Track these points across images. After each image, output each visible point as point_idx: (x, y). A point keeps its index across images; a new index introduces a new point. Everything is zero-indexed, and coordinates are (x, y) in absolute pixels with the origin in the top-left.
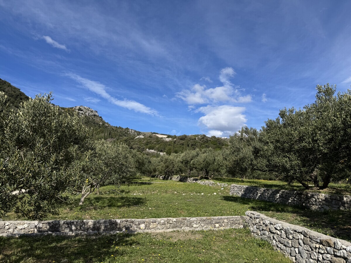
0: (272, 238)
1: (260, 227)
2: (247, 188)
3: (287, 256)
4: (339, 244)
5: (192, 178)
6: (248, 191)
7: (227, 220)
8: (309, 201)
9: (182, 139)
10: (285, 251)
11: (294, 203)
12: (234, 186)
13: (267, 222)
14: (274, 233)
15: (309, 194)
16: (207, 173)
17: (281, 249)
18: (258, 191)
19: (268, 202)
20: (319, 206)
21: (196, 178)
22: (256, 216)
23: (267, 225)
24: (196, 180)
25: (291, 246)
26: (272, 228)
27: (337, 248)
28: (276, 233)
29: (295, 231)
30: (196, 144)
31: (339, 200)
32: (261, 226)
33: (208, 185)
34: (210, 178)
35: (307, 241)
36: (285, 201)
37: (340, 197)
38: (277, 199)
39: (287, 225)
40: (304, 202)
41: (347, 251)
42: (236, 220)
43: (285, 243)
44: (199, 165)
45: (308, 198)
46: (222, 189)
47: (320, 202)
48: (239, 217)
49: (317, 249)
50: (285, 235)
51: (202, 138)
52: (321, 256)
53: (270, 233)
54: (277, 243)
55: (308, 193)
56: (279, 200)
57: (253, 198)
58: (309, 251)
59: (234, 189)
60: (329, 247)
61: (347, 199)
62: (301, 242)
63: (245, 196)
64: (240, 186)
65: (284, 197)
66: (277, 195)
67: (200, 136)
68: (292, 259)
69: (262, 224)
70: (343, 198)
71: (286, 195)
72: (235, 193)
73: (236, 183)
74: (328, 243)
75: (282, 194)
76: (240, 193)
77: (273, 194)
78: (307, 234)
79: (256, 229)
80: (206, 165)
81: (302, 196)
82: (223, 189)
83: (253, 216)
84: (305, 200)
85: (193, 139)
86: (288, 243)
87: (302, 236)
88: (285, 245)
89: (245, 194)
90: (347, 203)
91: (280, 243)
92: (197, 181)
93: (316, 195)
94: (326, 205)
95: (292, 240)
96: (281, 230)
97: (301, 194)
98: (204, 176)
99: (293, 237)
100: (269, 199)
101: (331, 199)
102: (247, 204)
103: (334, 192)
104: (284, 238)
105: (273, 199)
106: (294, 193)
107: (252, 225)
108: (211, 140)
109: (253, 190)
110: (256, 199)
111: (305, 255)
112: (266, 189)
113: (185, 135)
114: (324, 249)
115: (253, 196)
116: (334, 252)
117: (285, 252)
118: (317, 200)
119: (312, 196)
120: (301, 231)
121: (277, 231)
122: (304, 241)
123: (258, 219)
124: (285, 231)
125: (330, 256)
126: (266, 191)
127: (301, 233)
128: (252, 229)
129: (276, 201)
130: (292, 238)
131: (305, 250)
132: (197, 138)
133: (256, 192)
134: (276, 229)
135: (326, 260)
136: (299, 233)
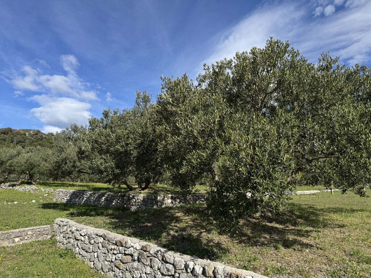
0: (76, 245)
1: (67, 235)
2: (74, 192)
3: (87, 261)
4: (129, 243)
5: (8, 184)
6: (74, 196)
7: (32, 232)
8: (130, 202)
9: (4, 133)
10: (86, 257)
11: (117, 205)
12: (59, 191)
13: (74, 229)
14: (78, 240)
15: (131, 196)
16: (31, 176)
17: (82, 256)
18: (84, 196)
19: (93, 206)
20: (138, 206)
21: (15, 183)
22: (65, 223)
23: (73, 231)
24: (14, 185)
25: (92, 251)
26: (77, 234)
27: (127, 247)
28: (80, 240)
29: (97, 235)
30: (25, 140)
31: (154, 200)
32: (68, 233)
33: (29, 191)
34: (34, 183)
35: (105, 243)
36: (109, 204)
37: (155, 196)
38: (102, 202)
39: (91, 230)
40: (125, 204)
41: (134, 249)
42: (44, 230)
43: (87, 249)
44: (19, 166)
45: (129, 199)
46: (45, 195)
47: (139, 202)
48: (49, 226)
49: (113, 250)
50: (88, 241)
51: (35, 134)
52: (114, 256)
53: (75, 240)
54: (80, 250)
55: (130, 194)
56: (103, 203)
57: (78, 203)
58: (105, 254)
59: (59, 194)
60: (121, 246)
61: (160, 198)
62: (100, 245)
63: (70, 201)
64: (66, 190)
65: (109, 200)
66: (102, 198)
67: (32, 132)
68: (91, 265)
69: (69, 232)
70: (157, 197)
71: (111, 198)
72: (59, 199)
73: (62, 187)
74: (121, 242)
75: (107, 197)
76: (65, 198)
77: (99, 197)
78: (106, 237)
79: (63, 237)
80: (28, 166)
81: (125, 197)
82: (47, 195)
83: (62, 224)
84: (127, 202)
85: (21, 135)
86: (89, 248)
87: (102, 238)
88: (87, 252)
89: (71, 199)
90: (160, 202)
91: (83, 250)
92: (14, 187)
93: (136, 196)
94: (144, 205)
95: (93, 244)
96: (85, 235)
97: (124, 196)
98: (26, 181)
99: (95, 242)
100: (94, 203)
101: (147, 199)
102: (67, 211)
103: (152, 192)
104: (86, 244)
105: (99, 202)
106: (119, 195)
107: (60, 233)
108: (47, 138)
109: (80, 194)
110: (82, 203)
111: (102, 258)
112: (93, 193)
113: (9, 128)
114: (118, 249)
115: (78, 201)
116: (125, 251)
117: (85, 259)
118: (137, 201)
119: (133, 197)
120: (101, 234)
121: (82, 237)
122: (103, 244)
123: (66, 227)
124: (88, 237)
125: (121, 255)
126: (93, 194)
127: (101, 236)
128: (59, 238)
129: (101, 204)
130: (93, 243)
131: (103, 253)
132: (27, 133)
133: (82, 196)
134: (81, 235)
135: (118, 260)
136: (100, 236)
